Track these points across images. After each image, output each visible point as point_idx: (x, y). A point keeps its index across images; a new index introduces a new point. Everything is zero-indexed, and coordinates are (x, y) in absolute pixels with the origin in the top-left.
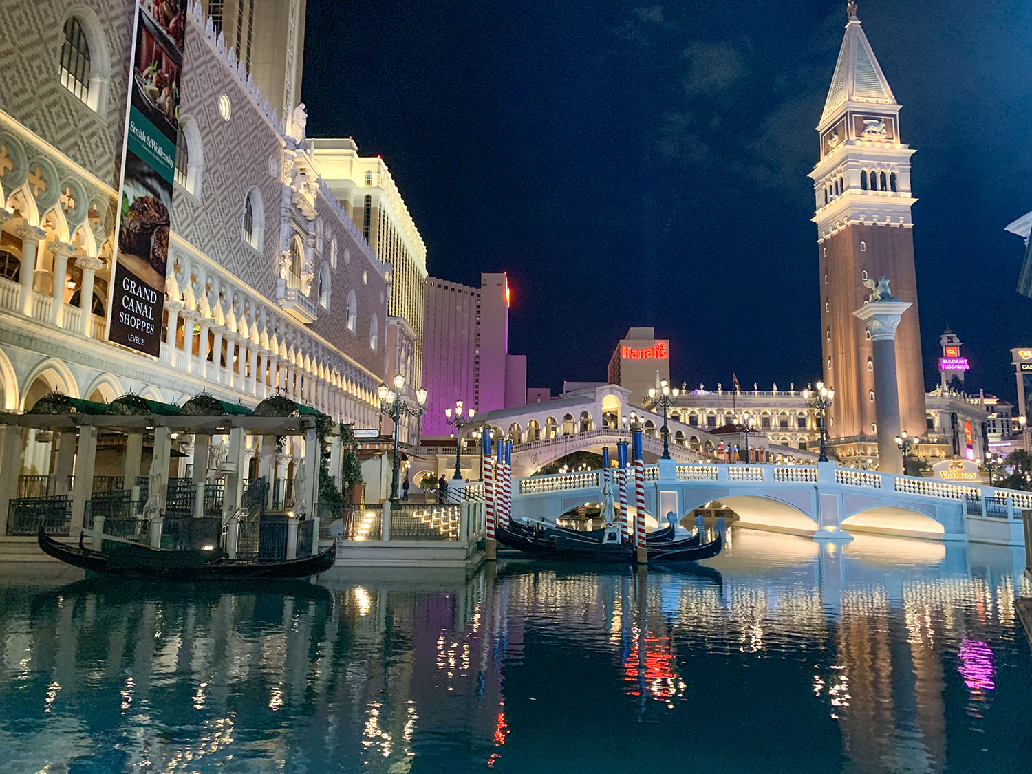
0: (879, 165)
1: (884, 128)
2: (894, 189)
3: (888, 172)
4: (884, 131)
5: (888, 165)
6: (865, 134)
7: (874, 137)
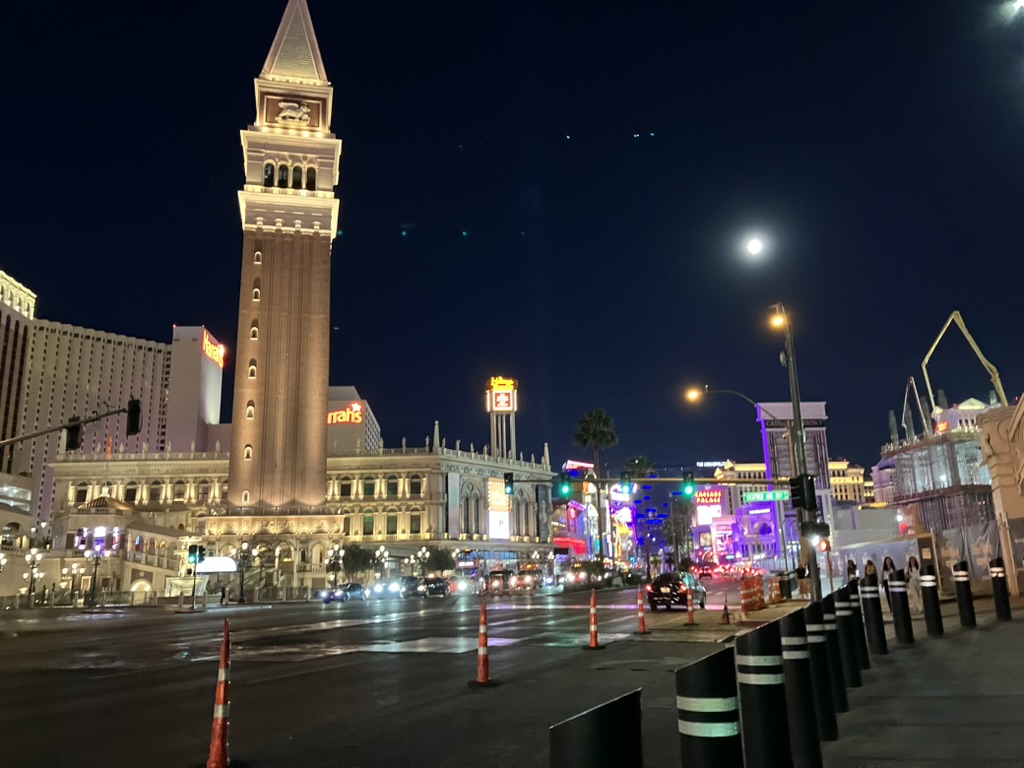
0: (292, 157)
1: (307, 113)
2: (311, 186)
3: (305, 166)
4: (306, 116)
5: (305, 158)
6: (279, 119)
7: (292, 124)
